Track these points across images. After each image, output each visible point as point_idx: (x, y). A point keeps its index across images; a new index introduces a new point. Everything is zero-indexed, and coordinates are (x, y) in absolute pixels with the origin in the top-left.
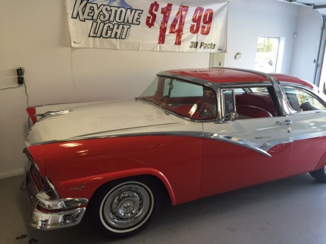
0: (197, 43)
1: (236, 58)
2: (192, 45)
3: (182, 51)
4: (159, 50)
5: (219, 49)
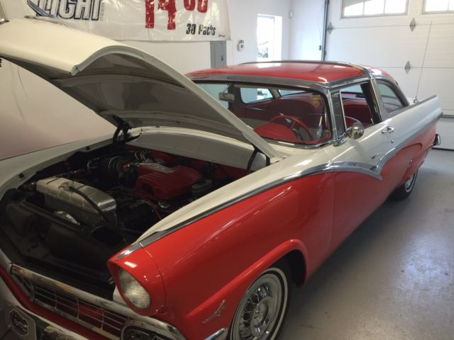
0: (195, 26)
1: (238, 49)
2: (189, 29)
3: (178, 39)
4: (148, 39)
5: (220, 36)
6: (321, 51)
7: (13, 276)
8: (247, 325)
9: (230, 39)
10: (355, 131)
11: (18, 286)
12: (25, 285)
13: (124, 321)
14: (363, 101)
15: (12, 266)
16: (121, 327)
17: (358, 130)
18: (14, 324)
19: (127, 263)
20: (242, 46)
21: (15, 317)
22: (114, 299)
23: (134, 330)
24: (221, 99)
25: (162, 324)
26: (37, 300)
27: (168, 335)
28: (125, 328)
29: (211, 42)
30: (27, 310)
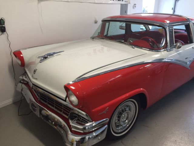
1: (133, 8)
3: (106, 3)
4: (93, 2)
5: (125, 2)
6: (173, 10)
7: (33, 90)
8: (119, 120)
9: (130, 3)
10: (178, 46)
11: (35, 94)
12: (37, 94)
13: (70, 111)
14: (186, 33)
15: (33, 86)
16: (69, 113)
17: (180, 45)
18: (32, 108)
19: (71, 87)
20: (135, 7)
21: (33, 105)
22: (67, 101)
23: (73, 114)
24: (120, 29)
25: (83, 112)
26: (41, 100)
27: (85, 117)
28: (70, 113)
29: (121, 4)
30: (37, 103)
